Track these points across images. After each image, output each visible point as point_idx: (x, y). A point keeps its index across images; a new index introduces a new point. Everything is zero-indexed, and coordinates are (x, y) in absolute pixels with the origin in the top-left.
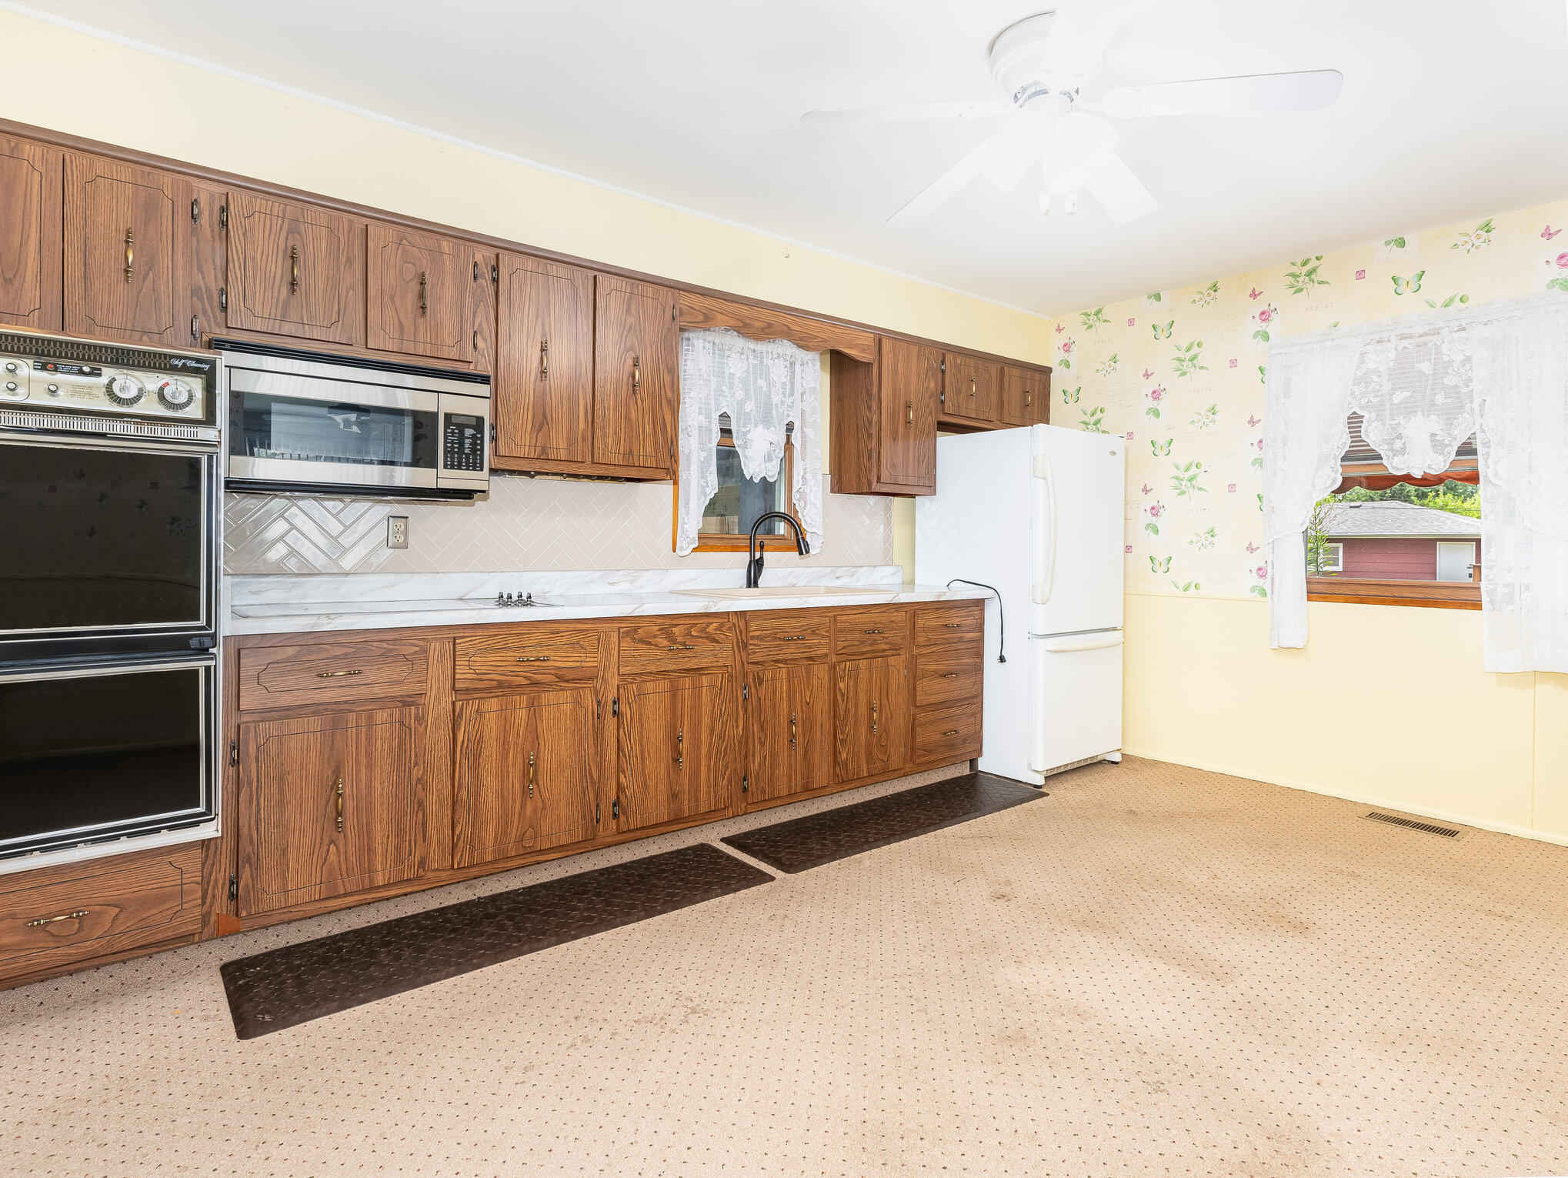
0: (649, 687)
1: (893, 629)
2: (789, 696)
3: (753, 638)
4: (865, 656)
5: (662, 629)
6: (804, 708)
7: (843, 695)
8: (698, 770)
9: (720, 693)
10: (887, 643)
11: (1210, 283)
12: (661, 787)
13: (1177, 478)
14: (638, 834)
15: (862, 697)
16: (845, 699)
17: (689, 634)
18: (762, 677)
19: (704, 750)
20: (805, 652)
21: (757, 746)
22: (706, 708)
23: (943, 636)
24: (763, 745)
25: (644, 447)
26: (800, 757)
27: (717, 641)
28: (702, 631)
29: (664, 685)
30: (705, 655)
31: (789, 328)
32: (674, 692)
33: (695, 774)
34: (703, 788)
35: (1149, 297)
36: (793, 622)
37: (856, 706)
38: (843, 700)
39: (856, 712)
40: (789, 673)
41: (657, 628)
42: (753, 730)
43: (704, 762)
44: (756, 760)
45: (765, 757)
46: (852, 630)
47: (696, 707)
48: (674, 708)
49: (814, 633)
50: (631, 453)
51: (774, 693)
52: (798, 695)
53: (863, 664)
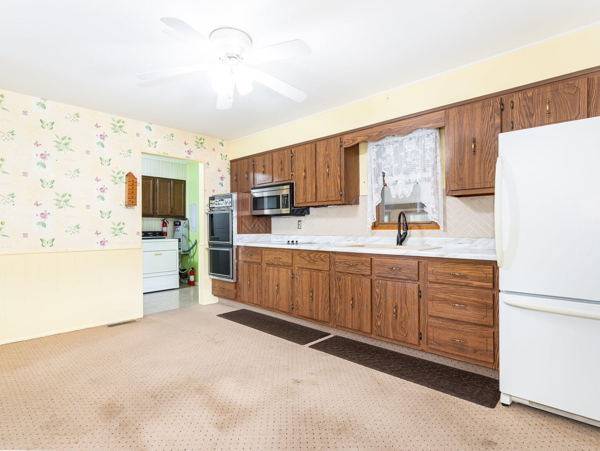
0: (304, 272)
1: (409, 269)
2: (352, 288)
3: (337, 262)
4: (393, 280)
5: (308, 254)
6: (358, 295)
7: (378, 295)
8: (318, 305)
9: (326, 280)
10: (405, 276)
12: (308, 306)
14: (300, 317)
15: (390, 299)
16: (379, 297)
17: (315, 257)
18: (340, 278)
19: (320, 299)
20: (359, 272)
21: (339, 305)
22: (321, 284)
23: (450, 280)
24: (341, 304)
25: (331, 194)
26: (357, 315)
27: (324, 261)
28: (319, 257)
29: (308, 273)
30: (320, 265)
31: (390, 129)
32: (311, 276)
33: (317, 306)
34: (320, 312)
36: (353, 258)
37: (386, 302)
38: (378, 298)
39: (385, 306)
40: (351, 279)
41: (306, 254)
42: (337, 297)
43: (320, 303)
44: (338, 309)
45: (342, 309)
46: (383, 266)
47: (318, 282)
48: (311, 281)
49: (363, 264)
50: (328, 197)
51: (345, 285)
52: (356, 290)
53: (390, 283)
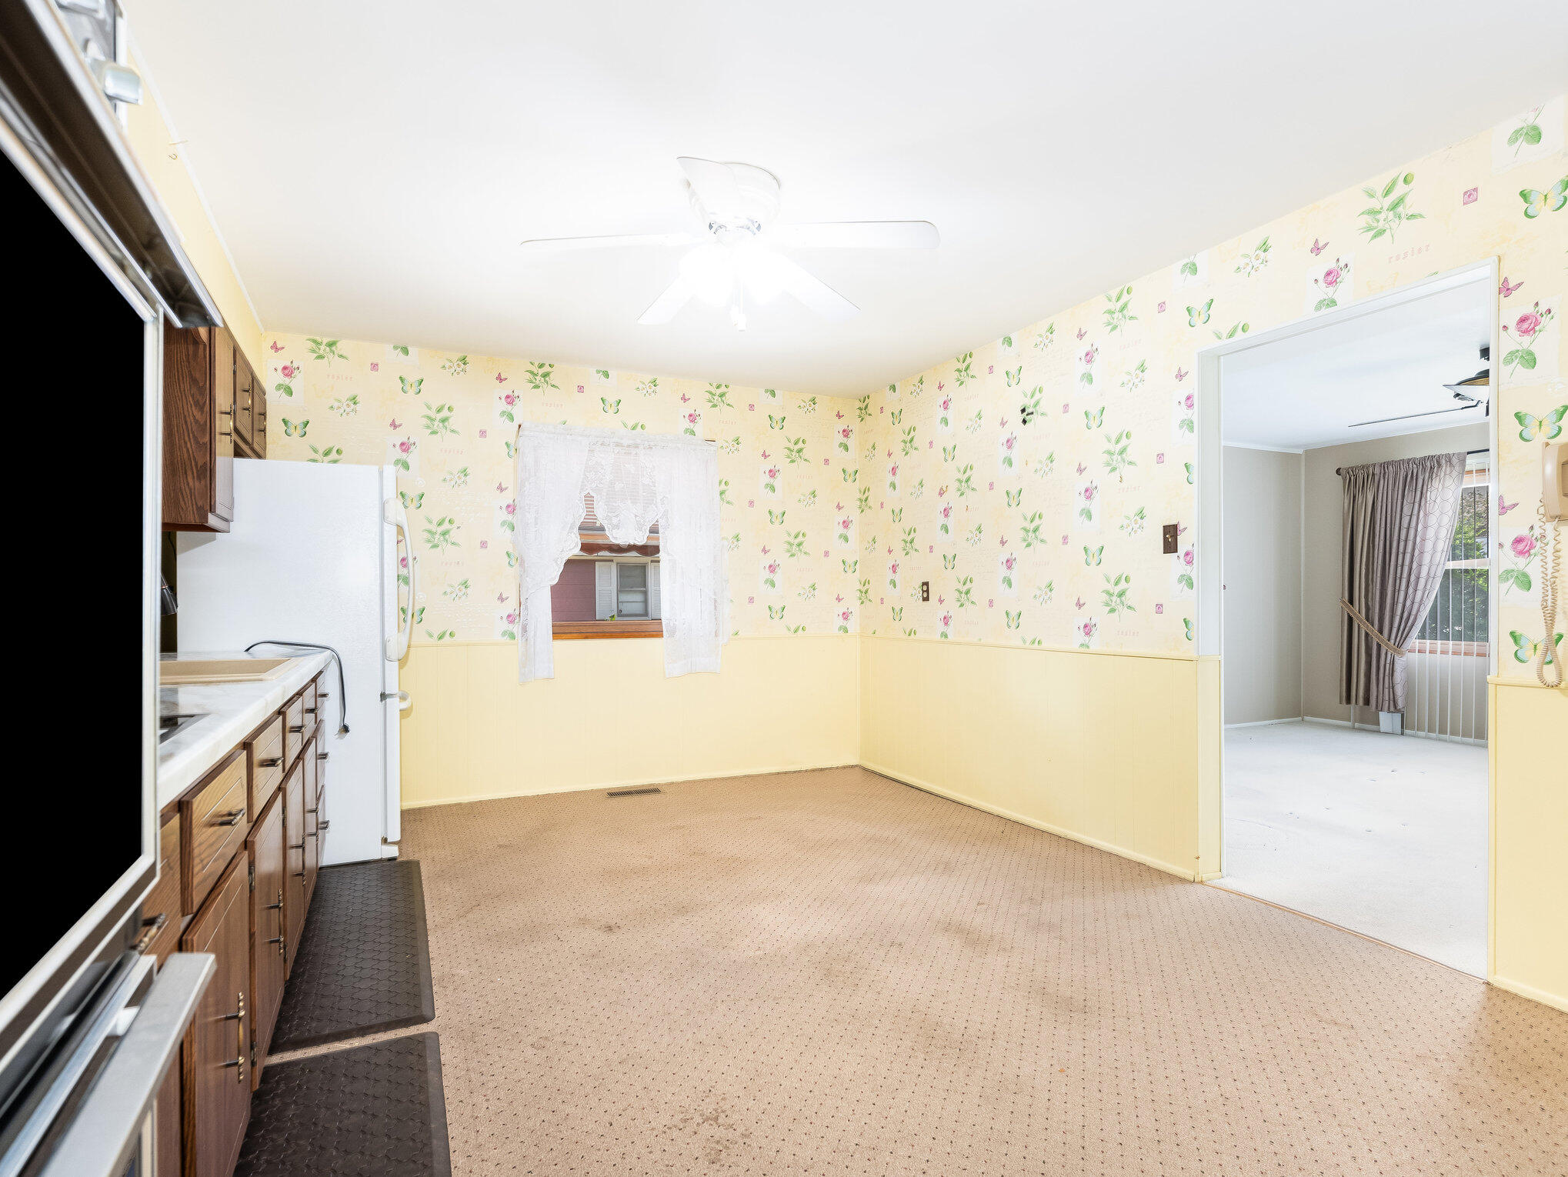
11: (461, 355)
13: (430, 532)
35: (396, 348)
